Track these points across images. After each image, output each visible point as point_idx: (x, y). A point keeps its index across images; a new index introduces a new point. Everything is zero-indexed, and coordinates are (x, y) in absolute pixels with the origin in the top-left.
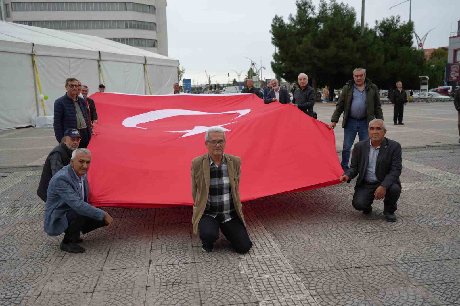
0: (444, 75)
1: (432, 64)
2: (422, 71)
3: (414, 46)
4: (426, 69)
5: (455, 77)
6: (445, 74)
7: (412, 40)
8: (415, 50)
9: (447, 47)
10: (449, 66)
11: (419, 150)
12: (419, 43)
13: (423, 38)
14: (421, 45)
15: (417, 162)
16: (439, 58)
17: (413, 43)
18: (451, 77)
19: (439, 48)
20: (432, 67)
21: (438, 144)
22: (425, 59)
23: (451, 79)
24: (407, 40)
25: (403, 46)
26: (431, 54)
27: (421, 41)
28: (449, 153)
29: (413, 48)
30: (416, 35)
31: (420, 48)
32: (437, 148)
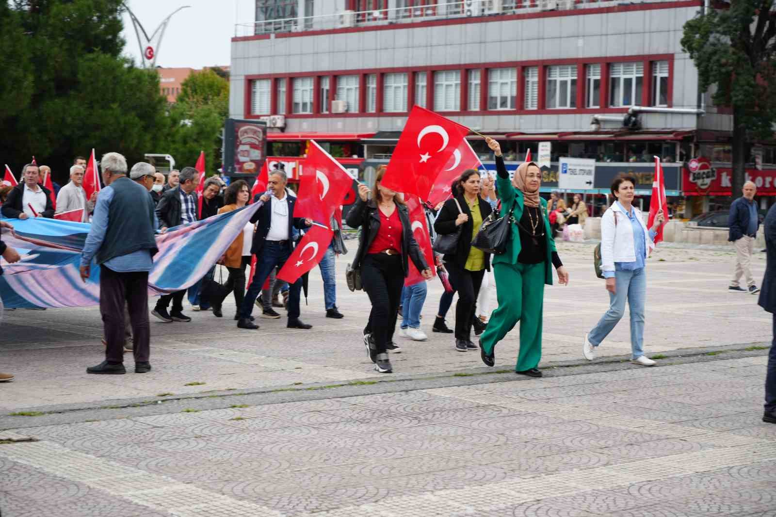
0: (218, 155)
1: (183, 116)
2: (155, 138)
3: (128, 56)
4: (166, 131)
5: (252, 161)
6: (223, 150)
7: (122, 34)
8: (131, 68)
9: (226, 67)
10: (233, 127)
11: (135, 415)
12: (144, 48)
13: (156, 32)
14: (150, 54)
15: (127, 461)
16: (206, 100)
17: (123, 43)
18: (238, 162)
19: (205, 68)
20: (184, 125)
21: (194, 390)
22: (163, 100)
23: (241, 169)
24: (108, 34)
25: (91, 51)
26: (183, 85)
27: (149, 40)
28: (229, 423)
29: (125, 60)
30: (135, 20)
31: (148, 63)
32: (194, 404)
